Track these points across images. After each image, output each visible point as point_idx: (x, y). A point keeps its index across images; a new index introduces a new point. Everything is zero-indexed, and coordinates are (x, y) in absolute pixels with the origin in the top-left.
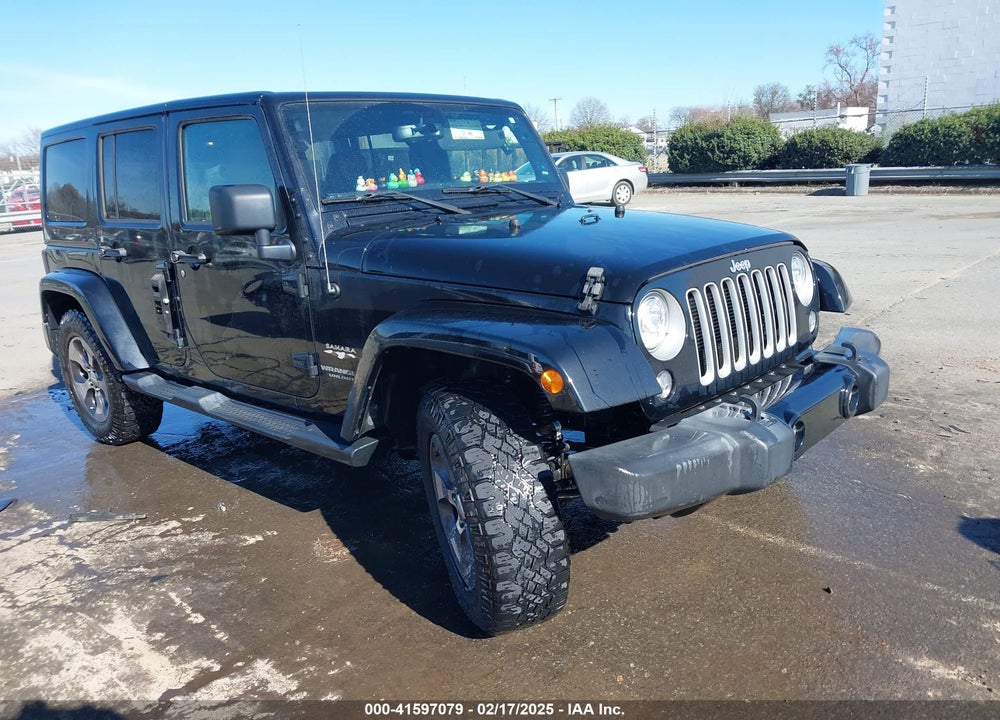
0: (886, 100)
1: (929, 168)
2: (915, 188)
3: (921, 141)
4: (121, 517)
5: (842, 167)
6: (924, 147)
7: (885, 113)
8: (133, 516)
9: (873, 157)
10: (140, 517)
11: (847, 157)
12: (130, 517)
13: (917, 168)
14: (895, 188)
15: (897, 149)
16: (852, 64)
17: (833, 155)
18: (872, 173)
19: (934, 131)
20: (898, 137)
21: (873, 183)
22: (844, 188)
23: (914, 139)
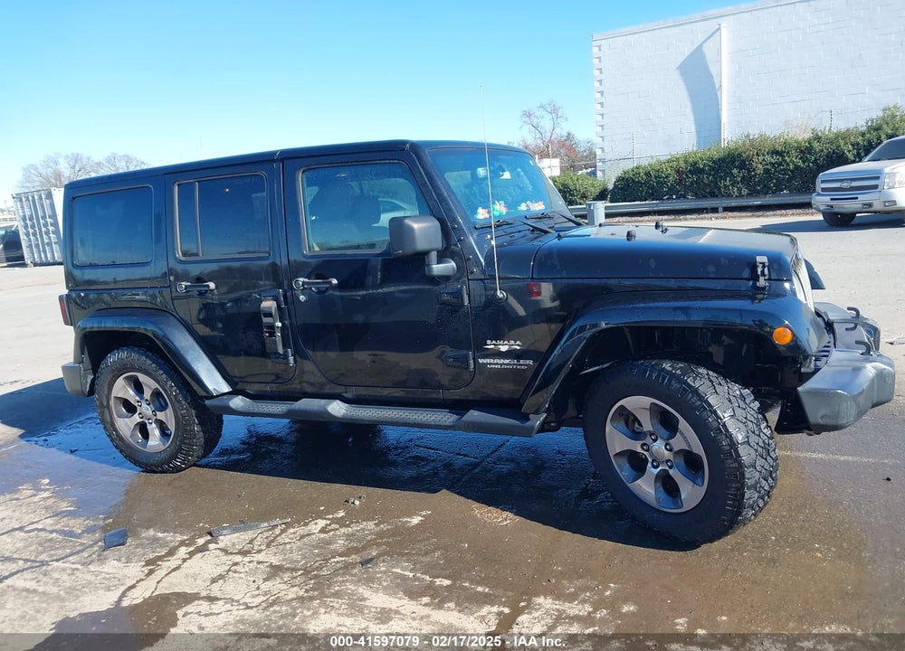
0: (603, 151)
1: (647, 202)
2: (639, 218)
3: (639, 182)
4: (266, 524)
5: (581, 204)
6: (641, 187)
7: (603, 161)
8: (278, 521)
9: (602, 196)
10: (285, 521)
11: (584, 196)
12: (275, 523)
13: (639, 203)
14: (624, 219)
15: (621, 189)
16: (541, 124)
17: (573, 195)
18: (606, 208)
19: (648, 174)
20: (620, 179)
21: (608, 216)
22: (587, 221)
23: (633, 181)
